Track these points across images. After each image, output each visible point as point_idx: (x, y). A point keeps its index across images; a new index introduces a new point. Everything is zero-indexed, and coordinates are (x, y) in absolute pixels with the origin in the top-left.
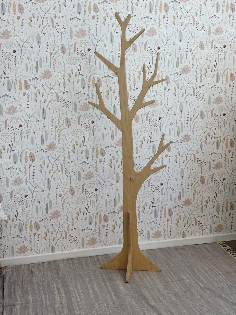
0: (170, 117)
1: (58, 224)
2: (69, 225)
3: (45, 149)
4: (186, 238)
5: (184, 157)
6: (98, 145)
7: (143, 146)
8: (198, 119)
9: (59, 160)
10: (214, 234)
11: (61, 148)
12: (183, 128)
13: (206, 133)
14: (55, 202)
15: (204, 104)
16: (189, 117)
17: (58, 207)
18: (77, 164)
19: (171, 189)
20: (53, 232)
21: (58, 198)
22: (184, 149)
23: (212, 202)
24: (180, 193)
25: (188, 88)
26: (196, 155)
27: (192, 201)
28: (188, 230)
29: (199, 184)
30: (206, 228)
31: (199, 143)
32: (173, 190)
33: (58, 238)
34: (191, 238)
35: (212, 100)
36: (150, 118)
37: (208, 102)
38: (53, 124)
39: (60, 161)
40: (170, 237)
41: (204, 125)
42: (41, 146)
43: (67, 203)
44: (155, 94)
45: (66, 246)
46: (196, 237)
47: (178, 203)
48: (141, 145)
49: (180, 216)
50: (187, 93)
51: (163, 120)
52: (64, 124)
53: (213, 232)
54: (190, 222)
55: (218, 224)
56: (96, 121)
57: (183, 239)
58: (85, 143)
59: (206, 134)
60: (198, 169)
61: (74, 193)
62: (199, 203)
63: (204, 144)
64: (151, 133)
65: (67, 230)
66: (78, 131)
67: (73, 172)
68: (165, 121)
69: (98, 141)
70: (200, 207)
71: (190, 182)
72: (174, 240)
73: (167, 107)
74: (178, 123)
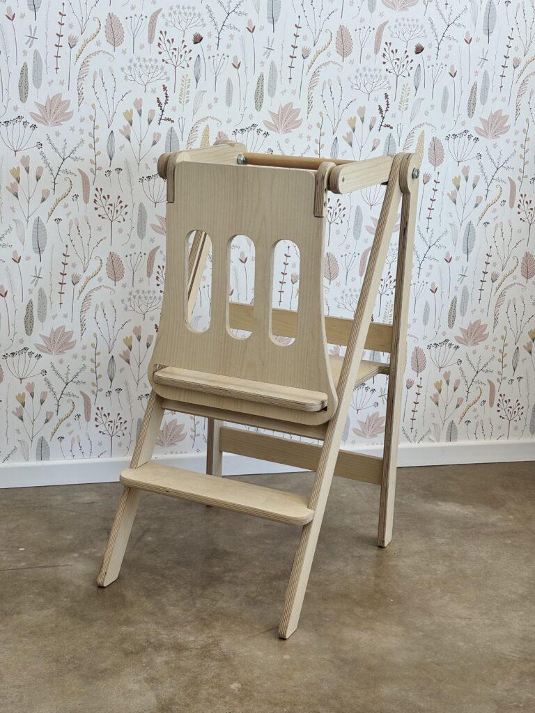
0: (450, 47)
1: (63, 372)
2: (100, 376)
3: (33, 116)
4: (460, 442)
5: (481, 185)
6: (209, 122)
7: (356, 138)
9: (76, 159)
11: (87, 118)
16: (512, 54)
17: (65, 316)
18: (136, 179)
19: (429, 286)
20: (45, 394)
21: (69, 287)
22: (485, 160)
24: (454, 302)
26: (518, 183)
27: (489, 330)
28: (465, 419)
29: (515, 278)
30: (522, 417)
32: (434, 291)
33: (61, 415)
34: (472, 442)
36: (386, 46)
38: (65, 30)
39: (78, 164)
40: (411, 435)
42: (19, 104)
43: (97, 307)
45: (85, 443)
46: (487, 442)
47: (444, 334)
48: (349, 135)
49: (447, 375)
51: (429, 56)
52: (102, 36)
54: (474, 393)
56: (209, 35)
57: (450, 444)
58: (167, 108)
60: (520, 231)
61: (122, 276)
62: (510, 339)
64: (386, 96)
65: (93, 392)
66: (147, 66)
67: (122, 204)
68: (433, 61)
69: (210, 107)
70: (510, 351)
71: (490, 269)
72: (423, 444)
73: (445, 13)
74: (472, 73)
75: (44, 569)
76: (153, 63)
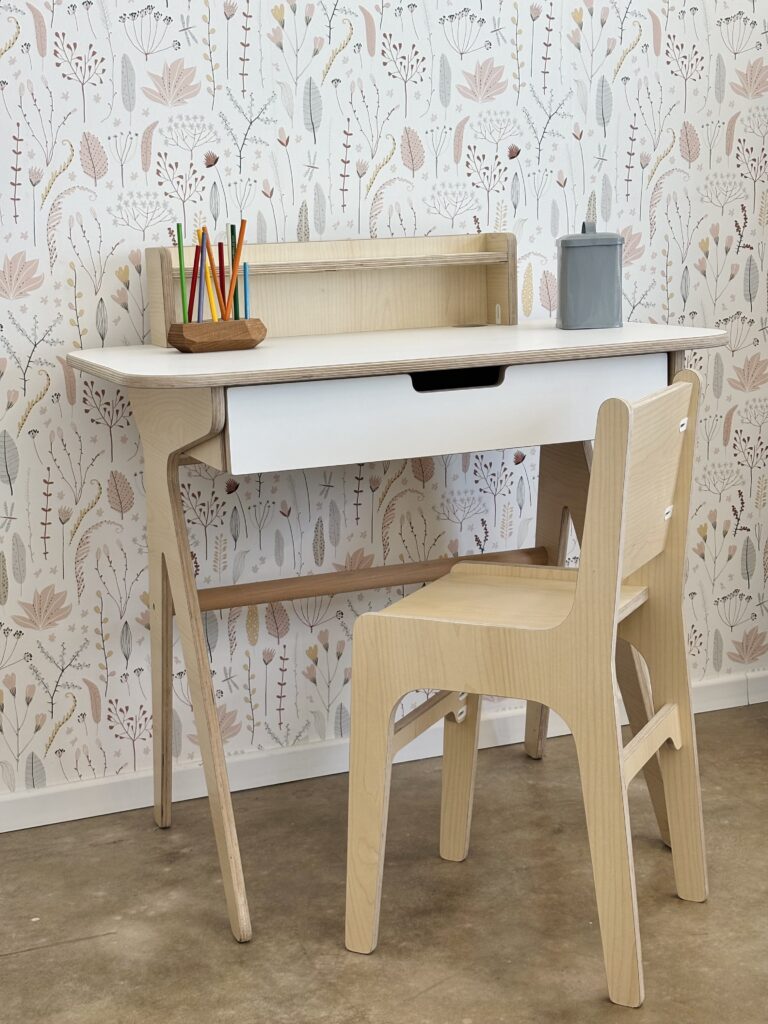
0: (555, 146)
1: (55, 653)
2: (111, 653)
8: (672, 161)
9: (53, 343)
10: (729, 671)
11: (65, 284)
12: (610, 200)
13: (706, 226)
14: (38, 546)
15: (696, 92)
16: (637, 148)
17: (54, 571)
20: (31, 689)
21: (56, 527)
23: (725, 534)
25: (630, 19)
30: (702, 648)
31: (676, 272)
33: (58, 718)
35: (731, 77)
36: (469, 152)
37: (713, 86)
38: (23, 161)
39: (57, 350)
41: (698, 189)
43: (98, 554)
44: (492, 38)
45: (95, 754)
50: (629, 39)
51: (528, 161)
52: (76, 166)
53: (726, 662)
55: (749, 626)
56: (227, 154)
59: (704, 232)
61: (131, 504)
63: (695, 275)
64: (476, 220)
65: (102, 678)
66: (143, 204)
67: (124, 401)
68: (534, 167)
73: (545, 100)
74: (588, 180)
75: (76, 944)
76: (151, 198)
